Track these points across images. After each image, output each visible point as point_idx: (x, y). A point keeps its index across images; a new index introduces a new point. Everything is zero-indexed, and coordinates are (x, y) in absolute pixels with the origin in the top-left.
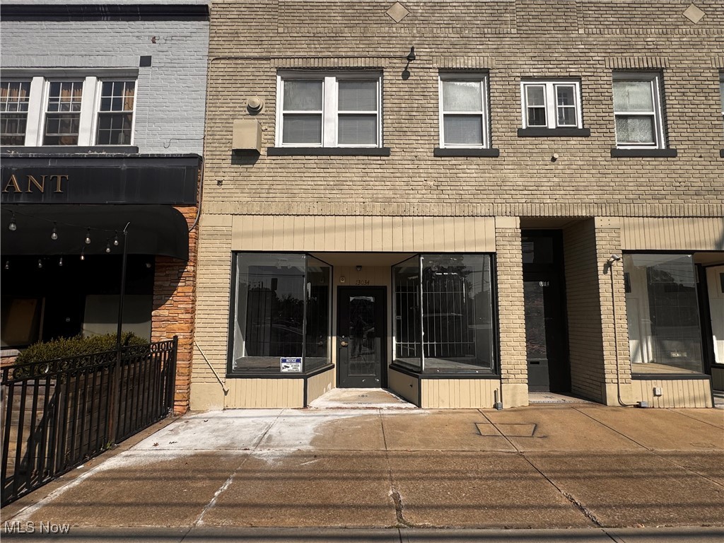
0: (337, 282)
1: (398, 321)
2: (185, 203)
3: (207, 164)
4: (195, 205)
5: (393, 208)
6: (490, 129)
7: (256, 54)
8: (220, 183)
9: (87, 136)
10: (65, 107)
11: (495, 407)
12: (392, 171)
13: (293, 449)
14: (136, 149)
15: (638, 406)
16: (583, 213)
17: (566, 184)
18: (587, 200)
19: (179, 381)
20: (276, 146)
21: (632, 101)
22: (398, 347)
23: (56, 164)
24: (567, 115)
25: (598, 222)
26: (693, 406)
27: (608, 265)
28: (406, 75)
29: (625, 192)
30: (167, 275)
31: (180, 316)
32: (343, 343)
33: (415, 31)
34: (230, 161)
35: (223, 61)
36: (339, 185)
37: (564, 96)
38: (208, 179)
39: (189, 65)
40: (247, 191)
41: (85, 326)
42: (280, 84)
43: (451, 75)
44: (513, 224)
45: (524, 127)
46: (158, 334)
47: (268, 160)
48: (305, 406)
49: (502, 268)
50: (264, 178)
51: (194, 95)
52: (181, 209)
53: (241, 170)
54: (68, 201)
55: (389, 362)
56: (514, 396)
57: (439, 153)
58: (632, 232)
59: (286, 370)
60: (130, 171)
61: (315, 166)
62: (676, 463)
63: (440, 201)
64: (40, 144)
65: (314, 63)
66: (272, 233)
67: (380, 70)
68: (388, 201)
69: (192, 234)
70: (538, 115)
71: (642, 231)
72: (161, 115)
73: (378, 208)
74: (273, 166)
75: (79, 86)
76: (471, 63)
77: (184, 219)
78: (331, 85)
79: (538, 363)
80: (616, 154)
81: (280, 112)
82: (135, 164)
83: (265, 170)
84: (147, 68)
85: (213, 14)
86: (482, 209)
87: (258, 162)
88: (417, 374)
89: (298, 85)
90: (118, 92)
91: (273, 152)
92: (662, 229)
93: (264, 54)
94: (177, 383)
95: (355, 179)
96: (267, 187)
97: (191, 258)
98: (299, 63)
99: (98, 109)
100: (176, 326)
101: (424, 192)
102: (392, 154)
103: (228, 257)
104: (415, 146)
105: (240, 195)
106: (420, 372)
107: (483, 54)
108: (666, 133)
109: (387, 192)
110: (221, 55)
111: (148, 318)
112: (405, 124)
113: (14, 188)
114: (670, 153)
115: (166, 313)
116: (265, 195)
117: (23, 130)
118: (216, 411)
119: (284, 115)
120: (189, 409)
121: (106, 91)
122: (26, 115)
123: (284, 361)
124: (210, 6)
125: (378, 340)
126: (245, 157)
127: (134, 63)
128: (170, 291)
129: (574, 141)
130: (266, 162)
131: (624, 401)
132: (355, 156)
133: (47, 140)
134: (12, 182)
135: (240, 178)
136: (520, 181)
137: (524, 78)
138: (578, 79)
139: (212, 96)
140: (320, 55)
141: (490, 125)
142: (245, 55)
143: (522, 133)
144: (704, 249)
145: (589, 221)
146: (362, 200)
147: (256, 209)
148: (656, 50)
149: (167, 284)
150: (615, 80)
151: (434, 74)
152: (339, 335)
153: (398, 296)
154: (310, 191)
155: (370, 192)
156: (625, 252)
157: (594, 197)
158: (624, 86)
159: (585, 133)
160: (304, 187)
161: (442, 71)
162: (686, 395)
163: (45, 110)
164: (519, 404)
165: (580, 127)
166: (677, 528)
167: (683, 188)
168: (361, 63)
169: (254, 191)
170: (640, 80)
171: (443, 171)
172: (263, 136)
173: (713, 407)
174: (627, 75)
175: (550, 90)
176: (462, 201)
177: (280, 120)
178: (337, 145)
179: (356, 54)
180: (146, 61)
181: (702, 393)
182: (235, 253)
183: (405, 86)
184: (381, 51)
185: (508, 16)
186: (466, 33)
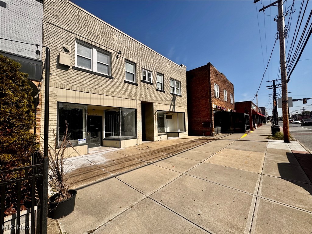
1: (105, 126)
2: (36, 80)
6: (136, 78)
7: (67, 29)
8: (51, 74)
11: (136, 145)
12: (114, 84)
15: (159, 141)
16: (152, 101)
17: (149, 95)
18: (152, 99)
20: (75, 66)
21: (159, 79)
24: (149, 79)
25: (154, 104)
26: (165, 140)
28: (117, 57)
29: (158, 98)
32: (88, 134)
33: (120, 46)
34: (56, 67)
35: (50, 25)
36: (98, 85)
37: (149, 75)
39: (32, 18)
40: (64, 80)
43: (128, 61)
44: (140, 102)
45: (142, 80)
47: (73, 71)
48: (88, 153)
49: (138, 113)
50: (71, 77)
52: (34, 82)
53: (61, 72)
55: (103, 138)
56: (139, 142)
57: (125, 82)
58: (159, 106)
59: (80, 143)
61: (91, 77)
62: (171, 147)
63: (125, 94)
66: (75, 97)
67: (111, 53)
68: (113, 92)
70: (145, 78)
73: (110, 94)
74: (75, 73)
76: (133, 60)
77: (36, 86)
80: (157, 90)
81: (76, 54)
83: (72, 74)
84: (3, 8)
85: (45, 2)
86: (134, 98)
87: (69, 70)
88: (119, 140)
89: (82, 47)
91: (74, 68)
93: (70, 30)
95: (103, 84)
96: (73, 80)
97: (40, 103)
101: (122, 91)
102: (114, 79)
103: (56, 104)
104: (119, 78)
105: (60, 81)
106: (120, 139)
107: (135, 59)
108: (164, 88)
109: (112, 90)
110: (50, 22)
112: (117, 71)
114: (164, 92)
116: (72, 83)
123: (80, 140)
126: (63, 67)
129: (151, 86)
130: (72, 71)
131: (157, 140)
132: (104, 77)
135: (60, 74)
136: (141, 93)
137: (143, 68)
138: (152, 72)
140: (92, 40)
141: (136, 77)
142: (62, 27)
145: (152, 103)
146: (106, 91)
147: (68, 87)
148: (163, 70)
150: (157, 74)
151: (124, 60)
152: (86, 131)
154: (89, 85)
155: (108, 89)
156: (158, 110)
159: (152, 84)
160: (87, 83)
161: (126, 59)
162: (164, 138)
164: (140, 144)
165: (151, 82)
166: (178, 153)
167: (165, 99)
169: (67, 81)
170: (160, 76)
171: (126, 87)
173: (168, 140)
174: (159, 74)
175: (147, 73)
176: (130, 95)
177: (76, 57)
178: (96, 72)
179: (103, 45)
182: (58, 102)
183: (117, 60)
184: (111, 47)
185: (140, 52)
186: (131, 52)
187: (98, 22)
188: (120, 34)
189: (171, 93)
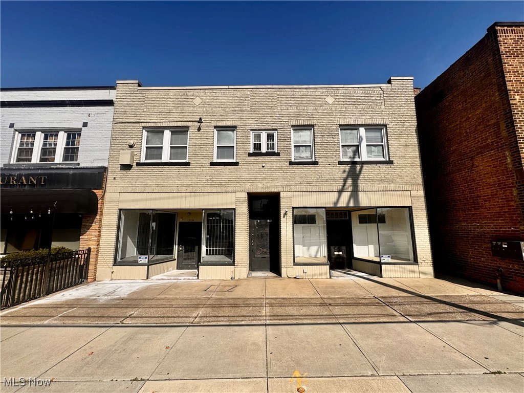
0: (179, 220)
1: (207, 238)
2: (97, 188)
3: (110, 170)
4: (101, 189)
5: (190, 189)
7: (134, 121)
8: (114, 178)
9: (59, 158)
10: (51, 145)
11: (232, 278)
12: (191, 172)
13: (118, 297)
14: (79, 164)
15: (295, 278)
16: (275, 190)
17: (268, 177)
18: (277, 185)
19: (91, 267)
20: (141, 162)
21: (302, 139)
22: (207, 250)
23: (42, 172)
24: (271, 146)
25: (282, 195)
26: (321, 277)
27: (285, 214)
28: (199, 129)
29: (295, 181)
30: (88, 220)
31: (93, 238)
32: (181, 249)
33: (204, 109)
34: (119, 169)
35: (119, 124)
36: (167, 179)
37: (270, 137)
38: (110, 177)
39: (104, 126)
40: (126, 182)
41: (52, 243)
42: (145, 133)
43: (220, 128)
44: (244, 196)
45: (251, 152)
46: (82, 246)
47: (136, 168)
48: (148, 278)
49: (238, 216)
50: (134, 176)
51: (105, 139)
52: (95, 191)
53: (124, 173)
54: (46, 187)
56: (240, 273)
57: (212, 164)
58: (297, 198)
59: (140, 262)
60: (74, 174)
61: (157, 170)
63: (211, 186)
64: (38, 162)
65: (159, 125)
66: (137, 200)
67: (188, 127)
68: (188, 186)
69: (100, 202)
70: (257, 146)
71: (302, 198)
72: (90, 148)
73: (184, 189)
74: (138, 171)
75: (57, 135)
76: (229, 124)
77: (96, 195)
78: (167, 134)
79: (265, 258)
80: (291, 163)
81: (144, 146)
82: (76, 171)
83: (135, 173)
84: (85, 128)
85: (116, 103)
86: (230, 189)
87: (132, 169)
89: (153, 134)
90: (74, 138)
91: (138, 164)
92: (311, 196)
93: (137, 121)
94: (89, 268)
95: (174, 176)
96: (135, 180)
97: (99, 213)
98: (152, 125)
99: (64, 146)
100: (90, 243)
101: (204, 181)
102: (191, 164)
103: (117, 211)
104: (202, 161)
105: (123, 184)
106: (199, 262)
107: (234, 119)
108: (315, 154)
109: (188, 182)
110: (118, 121)
111: (79, 239)
112: (198, 152)
113: (23, 182)
114: (315, 163)
115: (86, 237)
116: (134, 184)
117: (31, 155)
118: (107, 281)
119: (146, 147)
120: (95, 280)
121: (68, 137)
122: (33, 148)
123: (140, 258)
124: (114, 99)
125: (197, 247)
126: (126, 167)
127: (80, 125)
128: (88, 228)
129: (273, 158)
131: (289, 275)
132: (175, 166)
133: (41, 160)
134: (22, 180)
135: (124, 176)
136: (248, 177)
137: (252, 130)
138: (276, 130)
139: (113, 139)
140: (162, 121)
141: (236, 151)
142: (129, 121)
143: (250, 155)
144: (329, 206)
145: (278, 194)
146: (177, 186)
147: (130, 190)
148: (311, 116)
149: (88, 224)
150: (293, 130)
151: (212, 128)
152: (179, 245)
153: (208, 226)
154: (154, 182)
155: (181, 182)
156: (293, 208)
157: (281, 183)
158: (299, 132)
159: (278, 154)
160: (152, 180)
161: (216, 127)
162: (318, 272)
163: (41, 146)
164: (242, 277)
165: (276, 151)
167: (320, 179)
168: (179, 124)
169: (129, 182)
171: (213, 172)
172: (135, 158)
173: (330, 278)
174: (298, 128)
175: (264, 135)
176: (221, 186)
177: (144, 150)
178: (168, 161)
179: (178, 120)
180: (85, 125)
181: (325, 271)
182: (120, 210)
183: (199, 134)
184: (189, 119)
185: (246, 103)
186: (227, 110)
187: (172, 93)
188: (207, 91)
189: (341, 163)
